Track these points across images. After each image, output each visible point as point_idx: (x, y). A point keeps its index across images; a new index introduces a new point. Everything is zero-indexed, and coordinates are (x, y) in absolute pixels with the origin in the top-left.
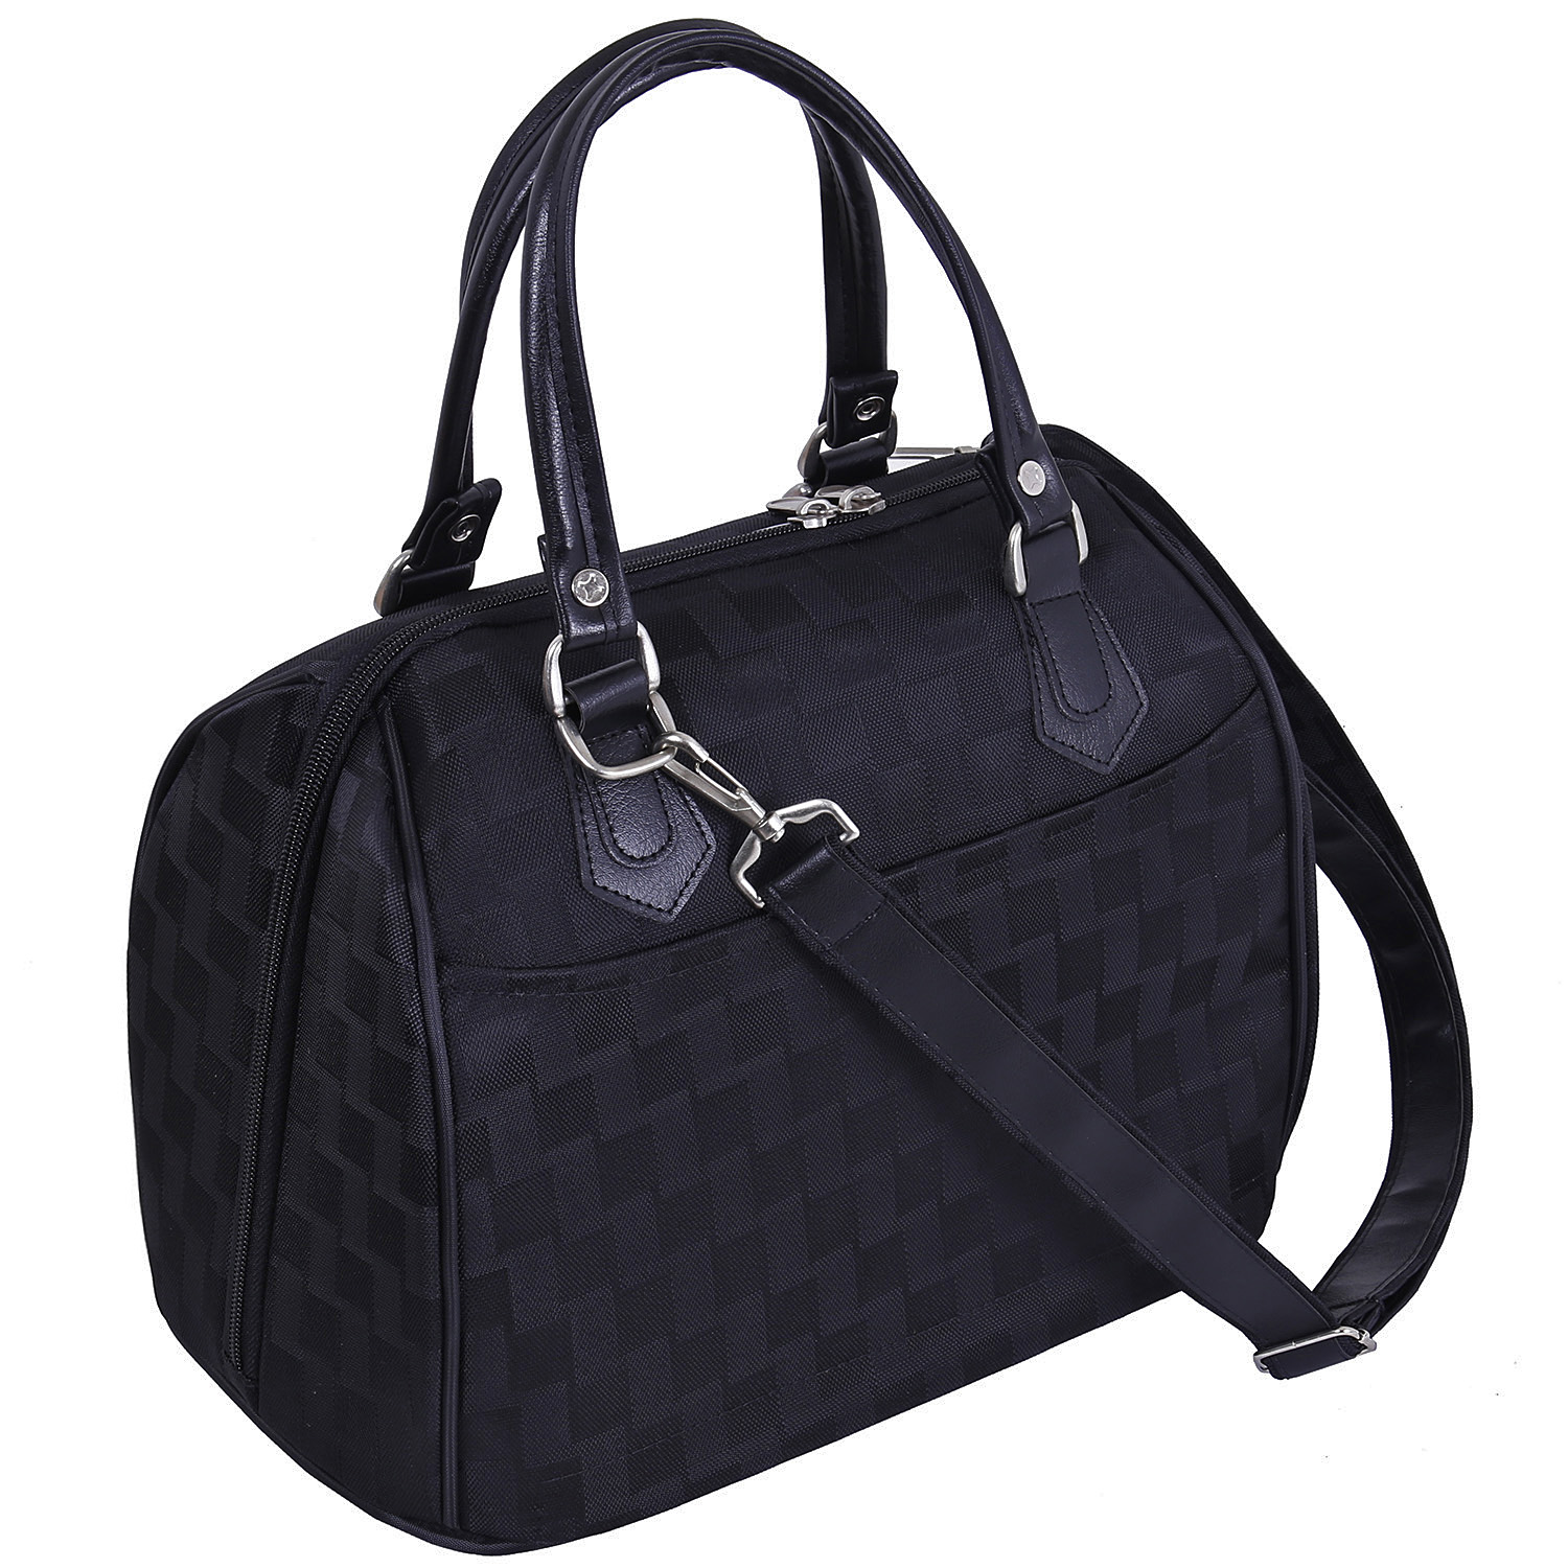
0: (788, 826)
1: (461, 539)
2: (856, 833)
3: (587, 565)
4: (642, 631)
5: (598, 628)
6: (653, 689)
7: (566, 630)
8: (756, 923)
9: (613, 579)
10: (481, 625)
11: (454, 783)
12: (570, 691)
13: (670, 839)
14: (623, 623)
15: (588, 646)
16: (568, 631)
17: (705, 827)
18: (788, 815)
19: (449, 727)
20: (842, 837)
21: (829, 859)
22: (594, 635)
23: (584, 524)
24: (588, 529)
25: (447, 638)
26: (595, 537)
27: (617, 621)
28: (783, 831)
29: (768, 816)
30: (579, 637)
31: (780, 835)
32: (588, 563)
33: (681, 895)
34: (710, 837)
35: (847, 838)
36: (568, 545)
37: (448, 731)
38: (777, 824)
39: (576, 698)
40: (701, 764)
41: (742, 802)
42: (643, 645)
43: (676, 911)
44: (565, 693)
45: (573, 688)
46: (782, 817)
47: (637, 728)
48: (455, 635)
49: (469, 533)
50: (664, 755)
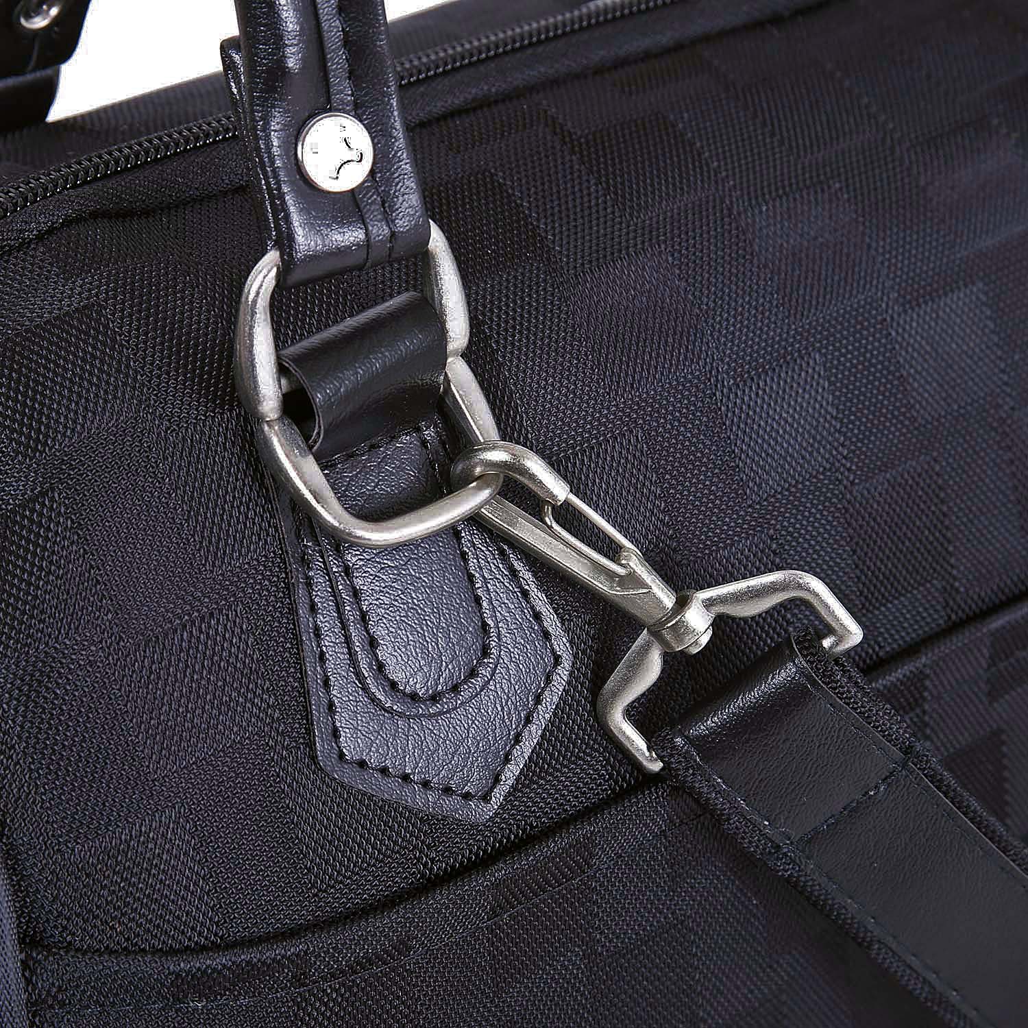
0: (720, 623)
1: (39, 23)
2: (855, 634)
3: (326, 107)
4: (437, 241)
5: (351, 236)
6: (455, 353)
7: (285, 242)
8: (646, 799)
9: (378, 132)
10: (95, 215)
11: (33, 565)
12: (292, 367)
13: (485, 652)
14: (402, 224)
15: (329, 276)
16: (291, 247)
17: (551, 622)
18: (722, 600)
19: (37, 441)
20: (827, 643)
21: (798, 684)
22: (342, 251)
23: (323, 18)
24: (333, 28)
25: (24, 245)
26: (346, 43)
27: (389, 219)
28: (710, 632)
29: (682, 603)
30: (314, 258)
31: (705, 640)
32: (329, 101)
33: (507, 760)
34: (561, 645)
35: (837, 644)
36: (291, 63)
37: (35, 450)
38: (698, 620)
39: (306, 383)
40: (553, 507)
41: (632, 580)
42: (435, 266)
43: (498, 795)
44: (282, 370)
45: (299, 360)
46: (709, 604)
47: (418, 430)
48: (40, 238)
49: (54, 11)
50: (479, 488)
